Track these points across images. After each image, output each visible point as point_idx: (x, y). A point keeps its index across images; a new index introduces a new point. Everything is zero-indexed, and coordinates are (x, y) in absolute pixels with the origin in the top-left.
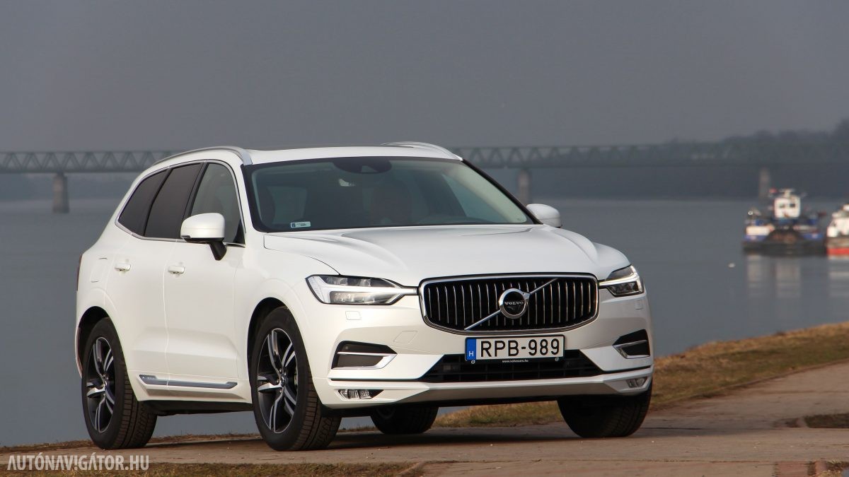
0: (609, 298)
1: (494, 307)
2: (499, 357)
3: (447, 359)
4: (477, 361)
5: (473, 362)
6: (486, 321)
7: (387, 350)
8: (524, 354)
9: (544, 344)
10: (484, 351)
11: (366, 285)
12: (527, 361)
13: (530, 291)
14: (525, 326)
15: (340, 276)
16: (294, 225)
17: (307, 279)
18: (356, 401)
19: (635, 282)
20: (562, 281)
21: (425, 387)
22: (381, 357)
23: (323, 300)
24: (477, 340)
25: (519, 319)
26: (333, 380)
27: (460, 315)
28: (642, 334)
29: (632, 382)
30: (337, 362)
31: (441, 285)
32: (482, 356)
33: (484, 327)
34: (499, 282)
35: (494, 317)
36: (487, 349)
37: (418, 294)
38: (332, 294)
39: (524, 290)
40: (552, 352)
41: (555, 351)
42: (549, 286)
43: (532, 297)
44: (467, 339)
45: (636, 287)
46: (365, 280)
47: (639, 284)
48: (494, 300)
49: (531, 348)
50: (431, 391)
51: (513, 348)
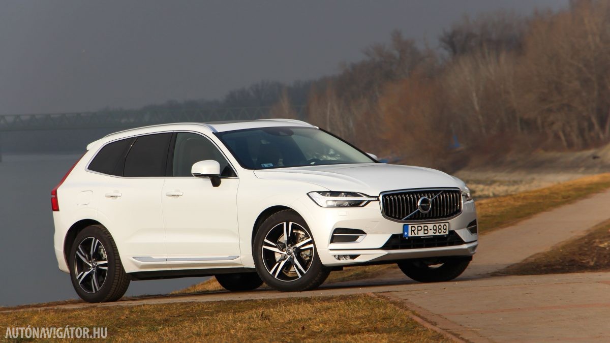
1: (415, 207)
2: (419, 235)
3: (394, 237)
4: (409, 237)
5: (407, 238)
6: (412, 215)
7: (362, 232)
8: (431, 233)
9: (440, 227)
12: (432, 237)
13: (432, 198)
14: (429, 218)
15: (328, 191)
16: (264, 165)
17: (308, 194)
18: (344, 261)
20: (445, 192)
21: (384, 252)
22: (358, 237)
23: (321, 205)
24: (409, 226)
26: (331, 250)
27: (400, 212)
28: (475, 222)
30: (332, 241)
31: (389, 195)
32: (412, 234)
33: (410, 219)
34: (416, 193)
35: (415, 214)
36: (414, 231)
37: (378, 200)
39: (429, 197)
41: (445, 231)
42: (440, 195)
43: (433, 200)
44: (404, 225)
46: (343, 193)
48: (415, 203)
49: (434, 230)
50: (388, 254)
51: (426, 230)
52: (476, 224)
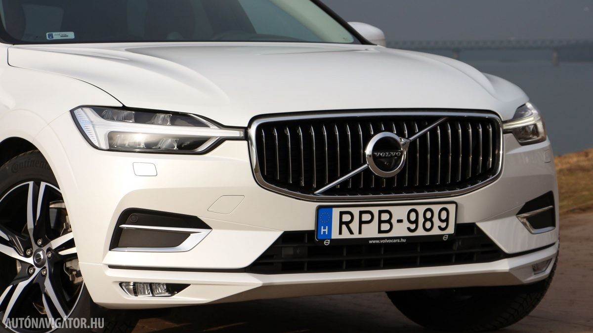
0: (515, 147)
1: (359, 158)
2: (364, 235)
3: (288, 238)
4: (332, 241)
5: (327, 243)
6: (347, 180)
7: (197, 223)
8: (400, 231)
9: (429, 215)
10: (344, 227)
11: (164, 123)
12: (404, 241)
13: (410, 136)
14: (399, 190)
15: (124, 108)
16: (51, 36)
17: (72, 112)
18: (145, 300)
19: (535, 125)
20: (453, 121)
21: (254, 281)
22: (188, 234)
23: (97, 145)
24: (334, 210)
25: (393, 178)
26: (111, 267)
27: (309, 171)
28: (548, 198)
29: (536, 267)
30: (117, 240)
31: (281, 126)
32: (340, 233)
33: (342, 190)
34: (365, 121)
35: (358, 175)
36: (347, 224)
37: (246, 137)
38: (111, 136)
39: (401, 134)
40: (440, 227)
41: (443, 225)
42: (435, 129)
43: (413, 142)
44: (319, 208)
45: (535, 131)
46: (162, 116)
47: (540, 126)
48: (358, 148)
49: (410, 222)
50: (264, 288)
51: (385, 222)
52: (553, 203)
